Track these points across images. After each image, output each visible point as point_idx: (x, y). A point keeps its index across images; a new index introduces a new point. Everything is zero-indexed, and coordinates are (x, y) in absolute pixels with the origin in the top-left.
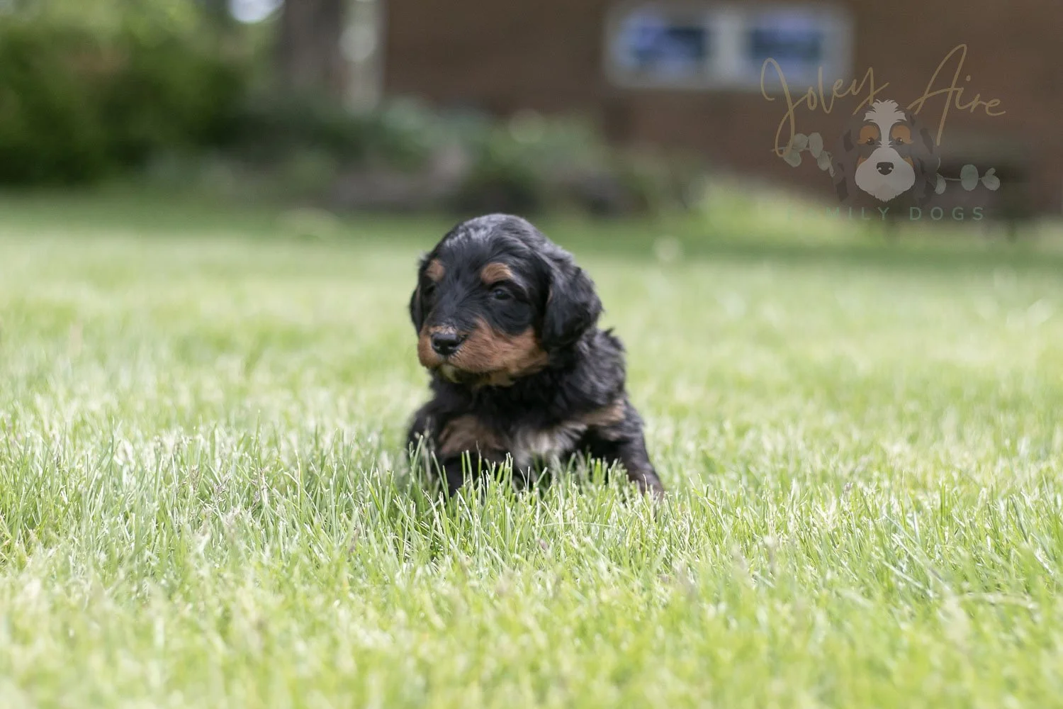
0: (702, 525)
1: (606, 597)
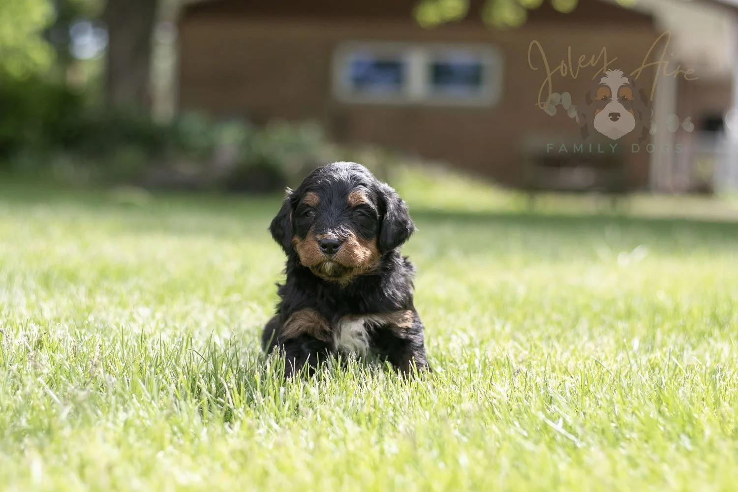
0: (416, 398)
1: (351, 447)
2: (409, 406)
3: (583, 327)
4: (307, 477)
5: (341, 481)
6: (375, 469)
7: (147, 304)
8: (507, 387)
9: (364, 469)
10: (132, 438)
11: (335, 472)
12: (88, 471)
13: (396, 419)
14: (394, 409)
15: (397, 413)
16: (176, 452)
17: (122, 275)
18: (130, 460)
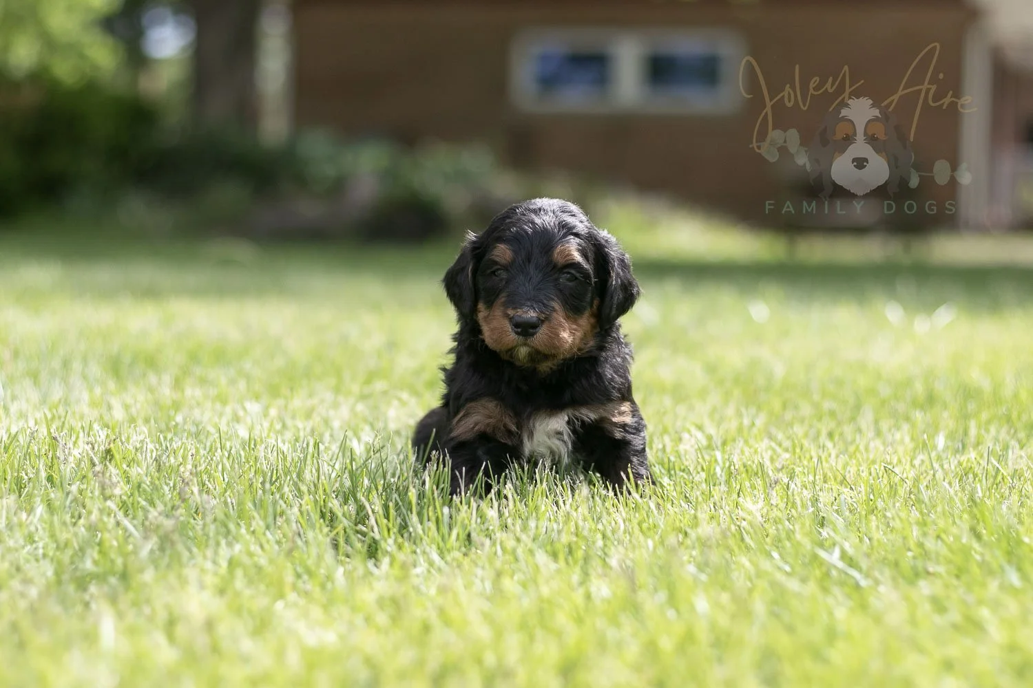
0: (635, 522)
1: (545, 591)
2: (625, 532)
3: (866, 419)
4: (483, 632)
5: (532, 638)
6: (579, 621)
7: (257, 398)
8: (761, 503)
9: (562, 619)
10: (239, 582)
11: (524, 626)
12: (180, 630)
13: (606, 550)
14: (604, 536)
15: (608, 543)
16: (302, 602)
17: (221, 356)
18: (238, 611)
